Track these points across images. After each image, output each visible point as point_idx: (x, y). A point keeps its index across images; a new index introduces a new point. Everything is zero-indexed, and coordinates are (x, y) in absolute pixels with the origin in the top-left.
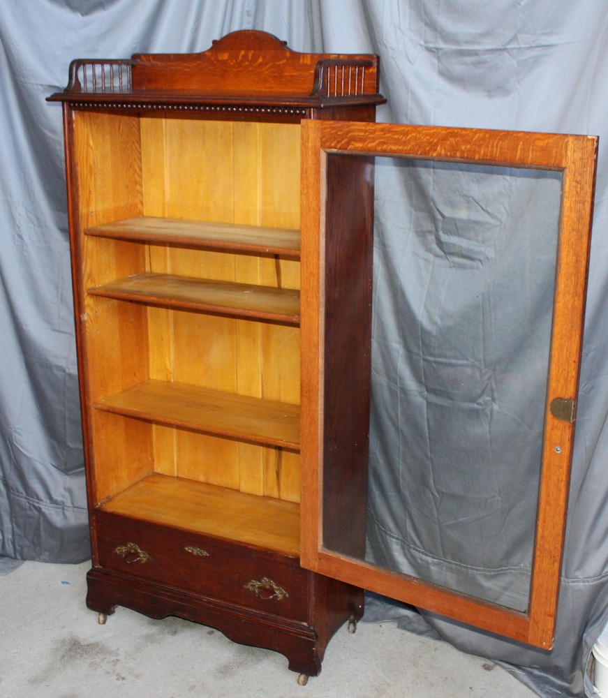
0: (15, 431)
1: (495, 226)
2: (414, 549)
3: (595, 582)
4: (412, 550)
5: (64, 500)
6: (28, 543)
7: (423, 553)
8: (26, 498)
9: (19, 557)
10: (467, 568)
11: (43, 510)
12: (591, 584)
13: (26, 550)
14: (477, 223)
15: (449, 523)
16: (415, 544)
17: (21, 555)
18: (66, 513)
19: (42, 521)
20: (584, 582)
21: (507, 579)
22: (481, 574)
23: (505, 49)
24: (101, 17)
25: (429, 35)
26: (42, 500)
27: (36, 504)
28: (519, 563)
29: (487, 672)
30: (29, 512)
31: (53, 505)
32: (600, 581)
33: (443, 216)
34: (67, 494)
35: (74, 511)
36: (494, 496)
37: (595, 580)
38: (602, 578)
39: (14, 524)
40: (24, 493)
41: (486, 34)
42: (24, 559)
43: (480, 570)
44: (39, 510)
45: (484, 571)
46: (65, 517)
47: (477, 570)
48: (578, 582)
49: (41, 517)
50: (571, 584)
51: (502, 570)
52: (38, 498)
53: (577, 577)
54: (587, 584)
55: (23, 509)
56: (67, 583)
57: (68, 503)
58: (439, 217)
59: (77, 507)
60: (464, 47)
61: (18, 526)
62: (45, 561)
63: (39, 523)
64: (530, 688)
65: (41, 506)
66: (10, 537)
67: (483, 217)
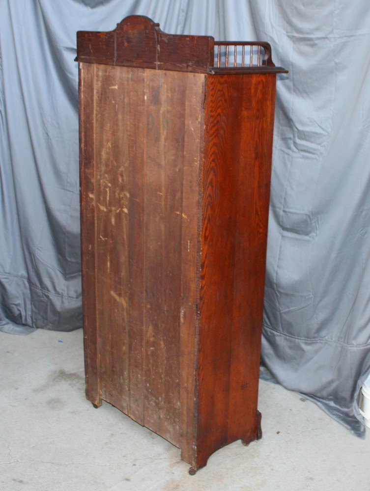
0: (38, 249)
1: (325, 136)
2: (267, 327)
3: (363, 348)
4: (265, 327)
5: (63, 292)
6: (40, 317)
7: (272, 329)
8: (41, 290)
9: (34, 326)
10: (295, 338)
11: (50, 297)
12: (361, 348)
13: (39, 322)
14: (316, 133)
15: (285, 310)
16: (267, 324)
17: (36, 325)
18: (64, 300)
19: (49, 304)
20: (356, 347)
21: (318, 345)
22: (303, 342)
23: (327, 38)
24: (101, 10)
25: (289, 28)
26: (50, 291)
27: (46, 294)
28: (325, 336)
29: (302, 403)
30: (42, 299)
31: (57, 295)
32: (365, 347)
33: (298, 129)
34: (65, 289)
35: (68, 299)
36: (310, 295)
37: (364, 346)
38: (367, 346)
39: (33, 306)
40: (40, 286)
41: (317, 29)
42: (37, 328)
43: (303, 340)
44: (48, 297)
45: (305, 340)
46: (63, 302)
47: (301, 339)
48: (353, 347)
49: (49, 302)
50: (350, 348)
51: (315, 340)
52: (48, 290)
53: (353, 344)
54: (358, 348)
55: (39, 296)
56: (61, 341)
57: (65, 294)
58: (296, 130)
59: (70, 297)
60: (306, 36)
61: (35, 306)
62: (49, 329)
63: (47, 305)
64: (325, 412)
65: (49, 295)
66: (30, 313)
67: (319, 130)
